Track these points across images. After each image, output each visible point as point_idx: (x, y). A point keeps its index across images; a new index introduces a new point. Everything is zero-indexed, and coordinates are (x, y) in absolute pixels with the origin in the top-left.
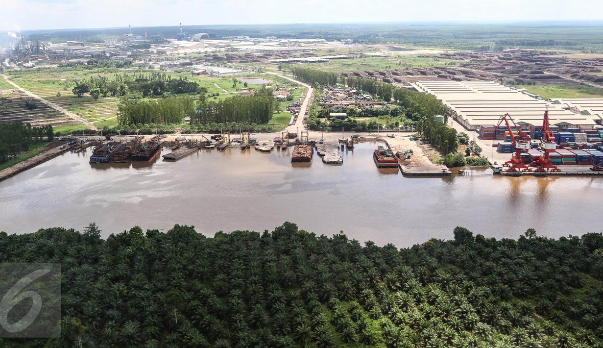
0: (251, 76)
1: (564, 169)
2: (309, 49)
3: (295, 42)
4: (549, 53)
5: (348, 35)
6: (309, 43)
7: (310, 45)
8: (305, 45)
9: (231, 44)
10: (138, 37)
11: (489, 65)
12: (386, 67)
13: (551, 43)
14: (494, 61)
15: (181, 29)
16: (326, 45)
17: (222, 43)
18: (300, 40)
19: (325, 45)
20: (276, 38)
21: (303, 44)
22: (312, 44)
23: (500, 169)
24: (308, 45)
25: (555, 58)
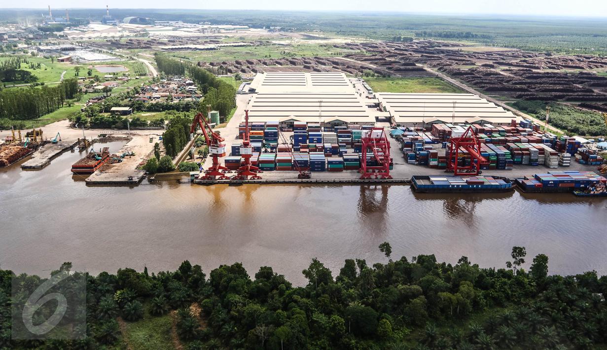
0: (115, 64)
1: (265, 175)
2: (222, 36)
3: (215, 28)
4: (452, 45)
5: (287, 22)
6: (230, 30)
7: (231, 31)
8: (226, 31)
9: (147, 29)
10: (57, 19)
11: (376, 55)
12: (266, 57)
13: (468, 36)
14: (387, 51)
15: (108, 11)
16: (249, 32)
17: (140, 28)
18: (220, 27)
19: (247, 32)
20: (210, 23)
21: (223, 31)
22: (233, 31)
23: (195, 176)
24: (229, 31)
25: (449, 51)
